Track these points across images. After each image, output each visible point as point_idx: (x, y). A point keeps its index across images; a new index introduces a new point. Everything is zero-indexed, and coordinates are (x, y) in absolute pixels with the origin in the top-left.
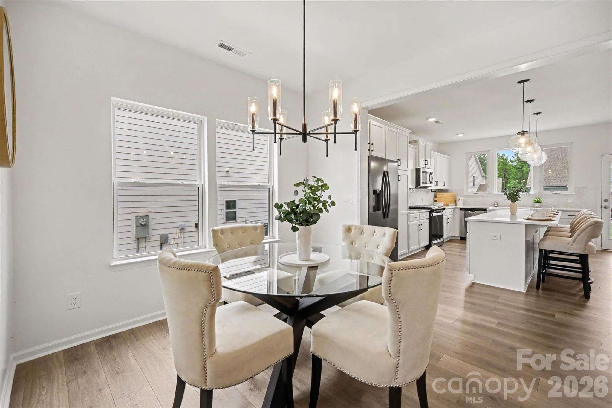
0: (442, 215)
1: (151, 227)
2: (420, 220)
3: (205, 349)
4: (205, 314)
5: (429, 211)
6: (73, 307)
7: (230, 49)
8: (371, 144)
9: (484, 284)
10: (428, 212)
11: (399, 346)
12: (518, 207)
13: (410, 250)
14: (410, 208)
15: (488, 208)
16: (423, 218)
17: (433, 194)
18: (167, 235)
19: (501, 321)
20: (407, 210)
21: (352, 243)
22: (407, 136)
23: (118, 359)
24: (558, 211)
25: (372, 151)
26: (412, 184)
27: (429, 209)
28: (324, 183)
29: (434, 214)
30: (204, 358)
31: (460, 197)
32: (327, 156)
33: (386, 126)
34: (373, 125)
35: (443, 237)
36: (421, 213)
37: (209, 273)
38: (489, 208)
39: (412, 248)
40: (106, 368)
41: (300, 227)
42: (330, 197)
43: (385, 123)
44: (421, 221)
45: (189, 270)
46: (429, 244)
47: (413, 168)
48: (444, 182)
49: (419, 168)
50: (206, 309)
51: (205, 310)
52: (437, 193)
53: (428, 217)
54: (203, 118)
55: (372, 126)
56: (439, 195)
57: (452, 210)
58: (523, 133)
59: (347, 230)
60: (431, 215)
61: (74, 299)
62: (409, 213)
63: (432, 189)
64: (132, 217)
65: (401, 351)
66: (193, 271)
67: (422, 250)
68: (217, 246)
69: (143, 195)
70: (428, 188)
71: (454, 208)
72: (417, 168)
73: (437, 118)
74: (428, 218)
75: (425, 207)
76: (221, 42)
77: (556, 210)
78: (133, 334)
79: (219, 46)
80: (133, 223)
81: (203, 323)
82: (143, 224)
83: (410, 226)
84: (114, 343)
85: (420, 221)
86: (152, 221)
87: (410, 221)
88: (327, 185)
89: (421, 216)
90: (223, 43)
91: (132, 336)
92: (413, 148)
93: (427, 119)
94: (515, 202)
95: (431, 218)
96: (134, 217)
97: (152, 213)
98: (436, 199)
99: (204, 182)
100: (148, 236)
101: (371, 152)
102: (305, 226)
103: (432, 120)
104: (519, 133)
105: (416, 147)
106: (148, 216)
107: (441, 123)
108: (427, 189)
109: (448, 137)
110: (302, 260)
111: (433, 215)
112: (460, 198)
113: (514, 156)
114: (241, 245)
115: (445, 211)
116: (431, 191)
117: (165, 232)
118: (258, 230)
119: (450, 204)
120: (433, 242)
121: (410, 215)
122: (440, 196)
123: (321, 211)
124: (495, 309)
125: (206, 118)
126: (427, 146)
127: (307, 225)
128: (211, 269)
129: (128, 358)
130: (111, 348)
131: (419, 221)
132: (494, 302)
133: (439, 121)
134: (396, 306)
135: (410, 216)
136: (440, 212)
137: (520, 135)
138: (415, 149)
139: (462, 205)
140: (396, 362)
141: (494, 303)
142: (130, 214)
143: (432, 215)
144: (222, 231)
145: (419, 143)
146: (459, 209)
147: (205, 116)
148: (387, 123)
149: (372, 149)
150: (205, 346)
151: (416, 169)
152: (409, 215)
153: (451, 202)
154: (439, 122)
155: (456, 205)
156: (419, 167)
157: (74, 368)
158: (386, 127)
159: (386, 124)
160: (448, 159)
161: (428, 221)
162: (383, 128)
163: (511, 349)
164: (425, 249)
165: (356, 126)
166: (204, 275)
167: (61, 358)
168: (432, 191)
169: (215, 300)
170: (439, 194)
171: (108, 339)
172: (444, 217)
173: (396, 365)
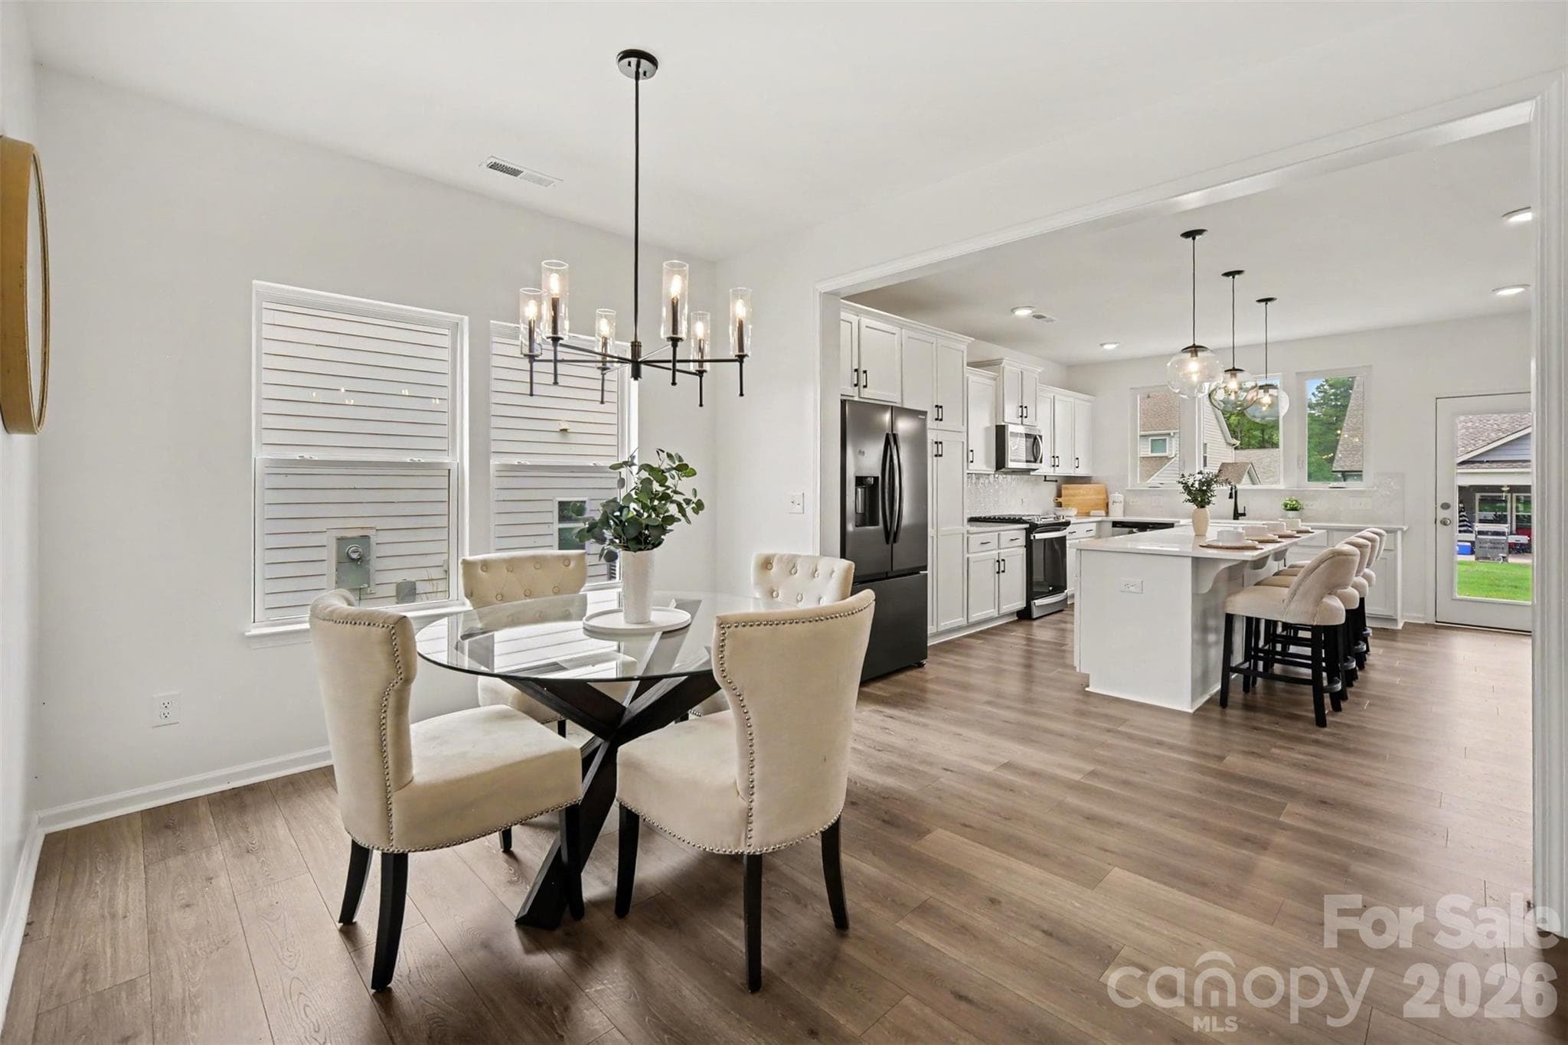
0: (1063, 540)
1: (375, 564)
2: (999, 549)
3: (388, 774)
4: (385, 706)
5: (1025, 529)
6: (166, 721)
7: (515, 173)
8: (861, 373)
9: (1105, 693)
10: (1025, 531)
11: (752, 774)
12: (1212, 518)
13: (971, 620)
14: (972, 520)
15: (1176, 522)
16: (1011, 544)
17: (1052, 488)
18: (414, 583)
19: (1099, 768)
20: (963, 525)
21: (772, 593)
22: (963, 352)
23: (253, 829)
24: (1312, 529)
25: (865, 387)
26: (987, 463)
27: (1025, 522)
28: (684, 462)
29: (1038, 536)
30: (387, 793)
31: (1117, 494)
32: (701, 405)
33: (901, 328)
34: (867, 327)
35: (1066, 591)
36: (1002, 533)
37: (388, 629)
38: (1179, 522)
39: (975, 616)
40: (226, 843)
41: (621, 553)
42: (695, 492)
43: (901, 322)
44: (1004, 552)
45: (355, 623)
46: (1025, 606)
47: (988, 425)
48: (1077, 459)
49: (1004, 426)
50: (387, 697)
51: (386, 700)
52: (1064, 486)
53: (1022, 541)
54: (462, 320)
55: (863, 329)
56: (1069, 490)
57: (1093, 526)
58: (1194, 349)
59: (762, 565)
60: (1030, 537)
61: (166, 704)
62: (968, 532)
63: (1045, 477)
64: (329, 540)
65: (755, 783)
66: (362, 626)
67: (1011, 620)
68: (472, 595)
69: (355, 488)
70: (1032, 473)
71: (1099, 522)
72: (998, 424)
73: (1034, 309)
74: (1024, 544)
75: (1017, 518)
76: (494, 161)
77: (1308, 526)
78: (293, 784)
79: (490, 167)
80: (330, 555)
81: (383, 724)
82: (355, 556)
83: (971, 564)
84: (249, 799)
85: (999, 551)
86: (376, 551)
87: (971, 550)
88: (690, 467)
89: (1002, 540)
90: (498, 162)
91: (290, 788)
92: (990, 378)
93: (1013, 310)
94: (1203, 507)
95: (1029, 545)
96: (334, 541)
97: (377, 530)
98: (1060, 500)
99: (461, 457)
100: (366, 586)
101: (862, 388)
102: (635, 552)
103: (1023, 313)
104: (1185, 350)
105: (997, 374)
106: (366, 537)
107: (1052, 321)
108: (1029, 475)
109: (1086, 350)
110: (630, 623)
111: (1036, 538)
112: (1117, 497)
113: (1316, 393)
114: (528, 594)
115: (1069, 529)
116: (1045, 480)
117: (410, 576)
118: (572, 565)
119: (1092, 513)
120: (1036, 601)
121: (971, 536)
122: (1071, 492)
123: (671, 519)
124: (1103, 745)
125: (466, 318)
126: (1025, 373)
127: (640, 550)
128: (391, 621)
129: (275, 827)
130: (242, 808)
131: (995, 552)
132: (1109, 731)
133: (1045, 315)
134: (739, 695)
135: (970, 539)
136: (1058, 530)
137: (1189, 354)
138: (995, 379)
139: (1122, 515)
140: (745, 804)
141: (1108, 733)
142: (325, 532)
143: (1032, 538)
144: (486, 565)
145: (1002, 365)
146: (1111, 524)
147: (465, 315)
148: (906, 323)
149: (865, 384)
150: (387, 768)
151: (997, 427)
152: (968, 538)
153: (1096, 507)
154: (1044, 317)
155: (1107, 514)
156: (1003, 424)
157: (162, 841)
158: (903, 330)
159: (903, 325)
160: (1089, 404)
161: (1024, 550)
162: (894, 334)
163: (1088, 818)
164: (1017, 618)
165: (741, 347)
166: (378, 632)
167: (138, 825)
168: (1047, 479)
169: (401, 679)
170: (1067, 488)
171: (237, 793)
172: (1067, 542)
173: (747, 811)
